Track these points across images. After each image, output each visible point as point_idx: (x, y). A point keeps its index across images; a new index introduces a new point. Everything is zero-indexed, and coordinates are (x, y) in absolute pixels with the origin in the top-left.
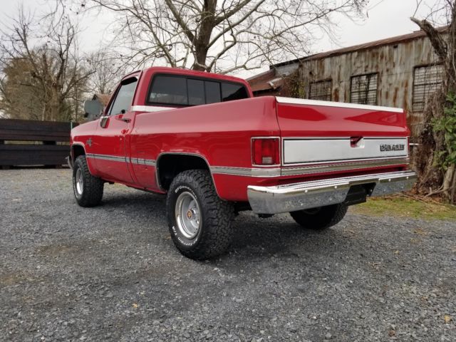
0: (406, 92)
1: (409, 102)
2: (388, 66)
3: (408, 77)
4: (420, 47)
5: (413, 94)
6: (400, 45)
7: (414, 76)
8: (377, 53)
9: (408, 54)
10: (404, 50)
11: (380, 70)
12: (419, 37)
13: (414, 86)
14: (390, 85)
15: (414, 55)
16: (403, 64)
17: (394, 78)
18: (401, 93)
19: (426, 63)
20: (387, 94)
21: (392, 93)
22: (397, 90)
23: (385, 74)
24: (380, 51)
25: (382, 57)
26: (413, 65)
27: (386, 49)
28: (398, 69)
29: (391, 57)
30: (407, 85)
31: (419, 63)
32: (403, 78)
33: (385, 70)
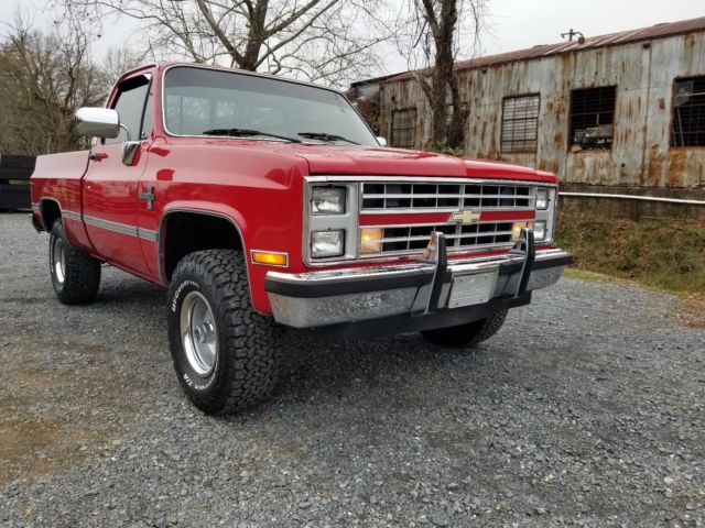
0: (494, 128)
1: (498, 141)
2: (477, 95)
3: (497, 110)
4: (509, 74)
5: (502, 130)
6: (489, 70)
7: (503, 109)
8: (466, 78)
9: (498, 81)
10: (493, 76)
11: (467, 100)
12: (510, 62)
13: (503, 120)
14: (479, 118)
15: (503, 85)
16: (492, 94)
17: (482, 109)
18: (489, 129)
19: (516, 94)
20: (475, 129)
21: (480, 128)
22: (485, 125)
23: (473, 104)
24: (468, 75)
25: (470, 84)
26: (502, 96)
27: (475, 73)
28: (486, 100)
29: (480, 84)
30: (496, 118)
31: (508, 93)
32: (491, 110)
33: (473, 99)
